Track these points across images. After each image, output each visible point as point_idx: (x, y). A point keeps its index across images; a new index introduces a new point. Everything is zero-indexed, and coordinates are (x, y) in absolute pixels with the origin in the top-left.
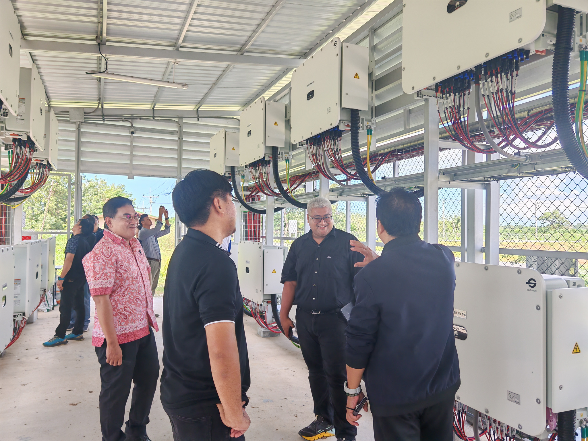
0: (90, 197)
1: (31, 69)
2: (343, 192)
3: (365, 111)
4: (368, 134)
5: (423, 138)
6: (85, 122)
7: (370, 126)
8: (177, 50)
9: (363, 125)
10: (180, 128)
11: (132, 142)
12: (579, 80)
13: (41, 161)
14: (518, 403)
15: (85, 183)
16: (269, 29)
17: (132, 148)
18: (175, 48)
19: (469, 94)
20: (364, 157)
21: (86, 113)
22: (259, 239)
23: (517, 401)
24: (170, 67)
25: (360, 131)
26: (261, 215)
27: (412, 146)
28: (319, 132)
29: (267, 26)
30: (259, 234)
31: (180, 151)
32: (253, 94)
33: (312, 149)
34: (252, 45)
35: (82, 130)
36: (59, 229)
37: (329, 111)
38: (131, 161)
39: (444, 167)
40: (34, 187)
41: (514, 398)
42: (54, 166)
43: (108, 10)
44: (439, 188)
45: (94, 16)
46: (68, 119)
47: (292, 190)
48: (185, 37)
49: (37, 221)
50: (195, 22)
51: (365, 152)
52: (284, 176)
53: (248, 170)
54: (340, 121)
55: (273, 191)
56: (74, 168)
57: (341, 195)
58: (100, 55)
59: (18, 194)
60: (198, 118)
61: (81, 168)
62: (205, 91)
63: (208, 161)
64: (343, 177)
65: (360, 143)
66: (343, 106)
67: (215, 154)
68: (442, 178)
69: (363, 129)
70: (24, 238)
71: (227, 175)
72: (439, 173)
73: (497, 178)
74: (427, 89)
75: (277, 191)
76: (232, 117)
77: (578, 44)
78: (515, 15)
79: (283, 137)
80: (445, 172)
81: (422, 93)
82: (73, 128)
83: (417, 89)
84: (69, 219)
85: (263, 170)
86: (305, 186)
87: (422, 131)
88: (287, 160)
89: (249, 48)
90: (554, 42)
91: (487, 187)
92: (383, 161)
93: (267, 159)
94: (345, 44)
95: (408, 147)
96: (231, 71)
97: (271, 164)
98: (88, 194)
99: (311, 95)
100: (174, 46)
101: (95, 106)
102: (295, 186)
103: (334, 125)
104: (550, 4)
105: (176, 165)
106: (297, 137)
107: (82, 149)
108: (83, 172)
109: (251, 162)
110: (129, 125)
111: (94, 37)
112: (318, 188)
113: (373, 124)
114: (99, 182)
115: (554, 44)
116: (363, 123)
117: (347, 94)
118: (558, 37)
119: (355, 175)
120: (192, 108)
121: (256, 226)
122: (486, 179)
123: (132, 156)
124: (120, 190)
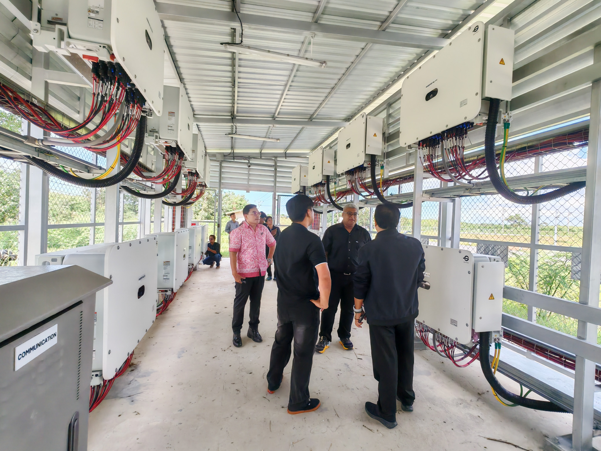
0: (226, 202)
1: (197, 134)
2: (367, 202)
3: (379, 156)
4: (381, 169)
5: (414, 172)
6: (224, 161)
7: (383, 164)
8: (274, 119)
9: (378, 163)
10: (276, 163)
11: (249, 172)
12: (503, 140)
13: (202, 183)
14: (456, 326)
15: (223, 194)
16: (327, 106)
17: (249, 175)
18: (273, 119)
19: (438, 147)
20: (379, 182)
21: (225, 155)
22: (319, 228)
23: (456, 324)
24: (270, 129)
25: (377, 167)
26: (320, 214)
27: (408, 176)
28: (352, 167)
29: (326, 104)
30: (319, 225)
31: (275, 177)
32: (318, 143)
33: (349, 177)
34: (317, 115)
35: (222, 165)
36: (209, 219)
37: (358, 156)
38: (248, 183)
39: (426, 189)
40: (198, 197)
41: (454, 322)
42: (208, 185)
43: (238, 100)
44: (423, 202)
45: (230, 103)
46: (215, 159)
47: (338, 201)
48: (279, 112)
49: (198, 215)
50: (284, 104)
51: (379, 180)
52: (333, 192)
53: (312, 188)
54: (364, 161)
55: (326, 201)
56: (218, 186)
57: (366, 204)
58: (233, 124)
59: (190, 201)
60: (286, 157)
61: (222, 186)
62: (290, 142)
63: (291, 182)
64: (366, 193)
65: (376, 174)
66: (366, 153)
67: (295, 179)
68: (424, 195)
69: (378, 166)
70: (192, 224)
71: (301, 191)
72: (423, 193)
73: (459, 196)
74: (414, 144)
75: (329, 200)
76: (305, 156)
77: (503, 119)
78: (463, 103)
79: (333, 170)
80: (426, 192)
81: (411, 146)
82: (218, 164)
83: (407, 144)
84: (215, 214)
85: (321, 188)
86: (346, 198)
87: (413, 167)
88: (335, 183)
89: (316, 117)
90: (487, 118)
91: (453, 201)
92: (390, 185)
93: (323, 182)
94: (368, 117)
95: (406, 176)
96: (305, 130)
97: (326, 185)
98: (225, 200)
99: (348, 146)
100: (273, 117)
101: (229, 151)
102: (340, 198)
103: (361, 164)
104: (484, 97)
105: (273, 185)
106: (340, 171)
107: (222, 176)
108: (222, 188)
109: (315, 184)
110: (247, 162)
111: (230, 114)
112: (353, 199)
113: (385, 163)
114: (231, 193)
115: (486, 120)
116: (378, 162)
117: (369, 146)
118: (490, 115)
119: (373, 193)
120: (282, 151)
121: (318, 221)
122: (452, 196)
123: (249, 180)
124: (242, 198)
